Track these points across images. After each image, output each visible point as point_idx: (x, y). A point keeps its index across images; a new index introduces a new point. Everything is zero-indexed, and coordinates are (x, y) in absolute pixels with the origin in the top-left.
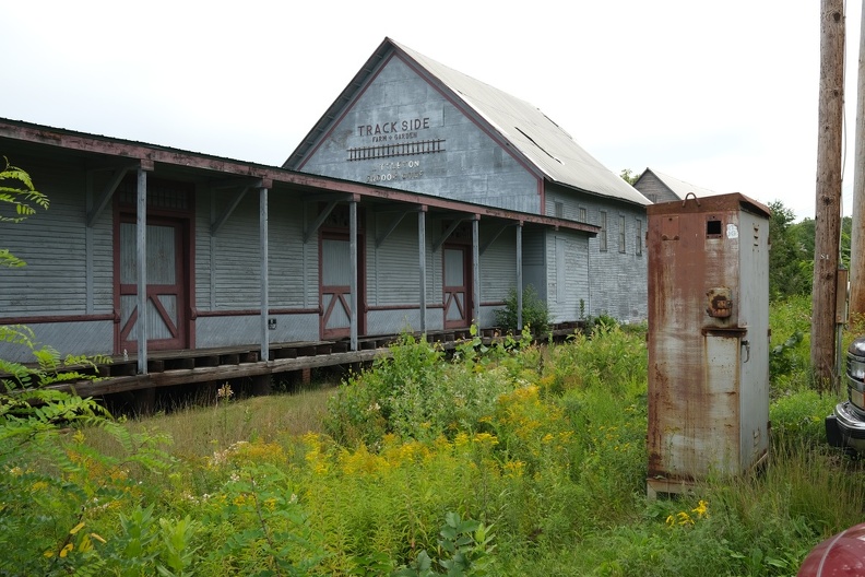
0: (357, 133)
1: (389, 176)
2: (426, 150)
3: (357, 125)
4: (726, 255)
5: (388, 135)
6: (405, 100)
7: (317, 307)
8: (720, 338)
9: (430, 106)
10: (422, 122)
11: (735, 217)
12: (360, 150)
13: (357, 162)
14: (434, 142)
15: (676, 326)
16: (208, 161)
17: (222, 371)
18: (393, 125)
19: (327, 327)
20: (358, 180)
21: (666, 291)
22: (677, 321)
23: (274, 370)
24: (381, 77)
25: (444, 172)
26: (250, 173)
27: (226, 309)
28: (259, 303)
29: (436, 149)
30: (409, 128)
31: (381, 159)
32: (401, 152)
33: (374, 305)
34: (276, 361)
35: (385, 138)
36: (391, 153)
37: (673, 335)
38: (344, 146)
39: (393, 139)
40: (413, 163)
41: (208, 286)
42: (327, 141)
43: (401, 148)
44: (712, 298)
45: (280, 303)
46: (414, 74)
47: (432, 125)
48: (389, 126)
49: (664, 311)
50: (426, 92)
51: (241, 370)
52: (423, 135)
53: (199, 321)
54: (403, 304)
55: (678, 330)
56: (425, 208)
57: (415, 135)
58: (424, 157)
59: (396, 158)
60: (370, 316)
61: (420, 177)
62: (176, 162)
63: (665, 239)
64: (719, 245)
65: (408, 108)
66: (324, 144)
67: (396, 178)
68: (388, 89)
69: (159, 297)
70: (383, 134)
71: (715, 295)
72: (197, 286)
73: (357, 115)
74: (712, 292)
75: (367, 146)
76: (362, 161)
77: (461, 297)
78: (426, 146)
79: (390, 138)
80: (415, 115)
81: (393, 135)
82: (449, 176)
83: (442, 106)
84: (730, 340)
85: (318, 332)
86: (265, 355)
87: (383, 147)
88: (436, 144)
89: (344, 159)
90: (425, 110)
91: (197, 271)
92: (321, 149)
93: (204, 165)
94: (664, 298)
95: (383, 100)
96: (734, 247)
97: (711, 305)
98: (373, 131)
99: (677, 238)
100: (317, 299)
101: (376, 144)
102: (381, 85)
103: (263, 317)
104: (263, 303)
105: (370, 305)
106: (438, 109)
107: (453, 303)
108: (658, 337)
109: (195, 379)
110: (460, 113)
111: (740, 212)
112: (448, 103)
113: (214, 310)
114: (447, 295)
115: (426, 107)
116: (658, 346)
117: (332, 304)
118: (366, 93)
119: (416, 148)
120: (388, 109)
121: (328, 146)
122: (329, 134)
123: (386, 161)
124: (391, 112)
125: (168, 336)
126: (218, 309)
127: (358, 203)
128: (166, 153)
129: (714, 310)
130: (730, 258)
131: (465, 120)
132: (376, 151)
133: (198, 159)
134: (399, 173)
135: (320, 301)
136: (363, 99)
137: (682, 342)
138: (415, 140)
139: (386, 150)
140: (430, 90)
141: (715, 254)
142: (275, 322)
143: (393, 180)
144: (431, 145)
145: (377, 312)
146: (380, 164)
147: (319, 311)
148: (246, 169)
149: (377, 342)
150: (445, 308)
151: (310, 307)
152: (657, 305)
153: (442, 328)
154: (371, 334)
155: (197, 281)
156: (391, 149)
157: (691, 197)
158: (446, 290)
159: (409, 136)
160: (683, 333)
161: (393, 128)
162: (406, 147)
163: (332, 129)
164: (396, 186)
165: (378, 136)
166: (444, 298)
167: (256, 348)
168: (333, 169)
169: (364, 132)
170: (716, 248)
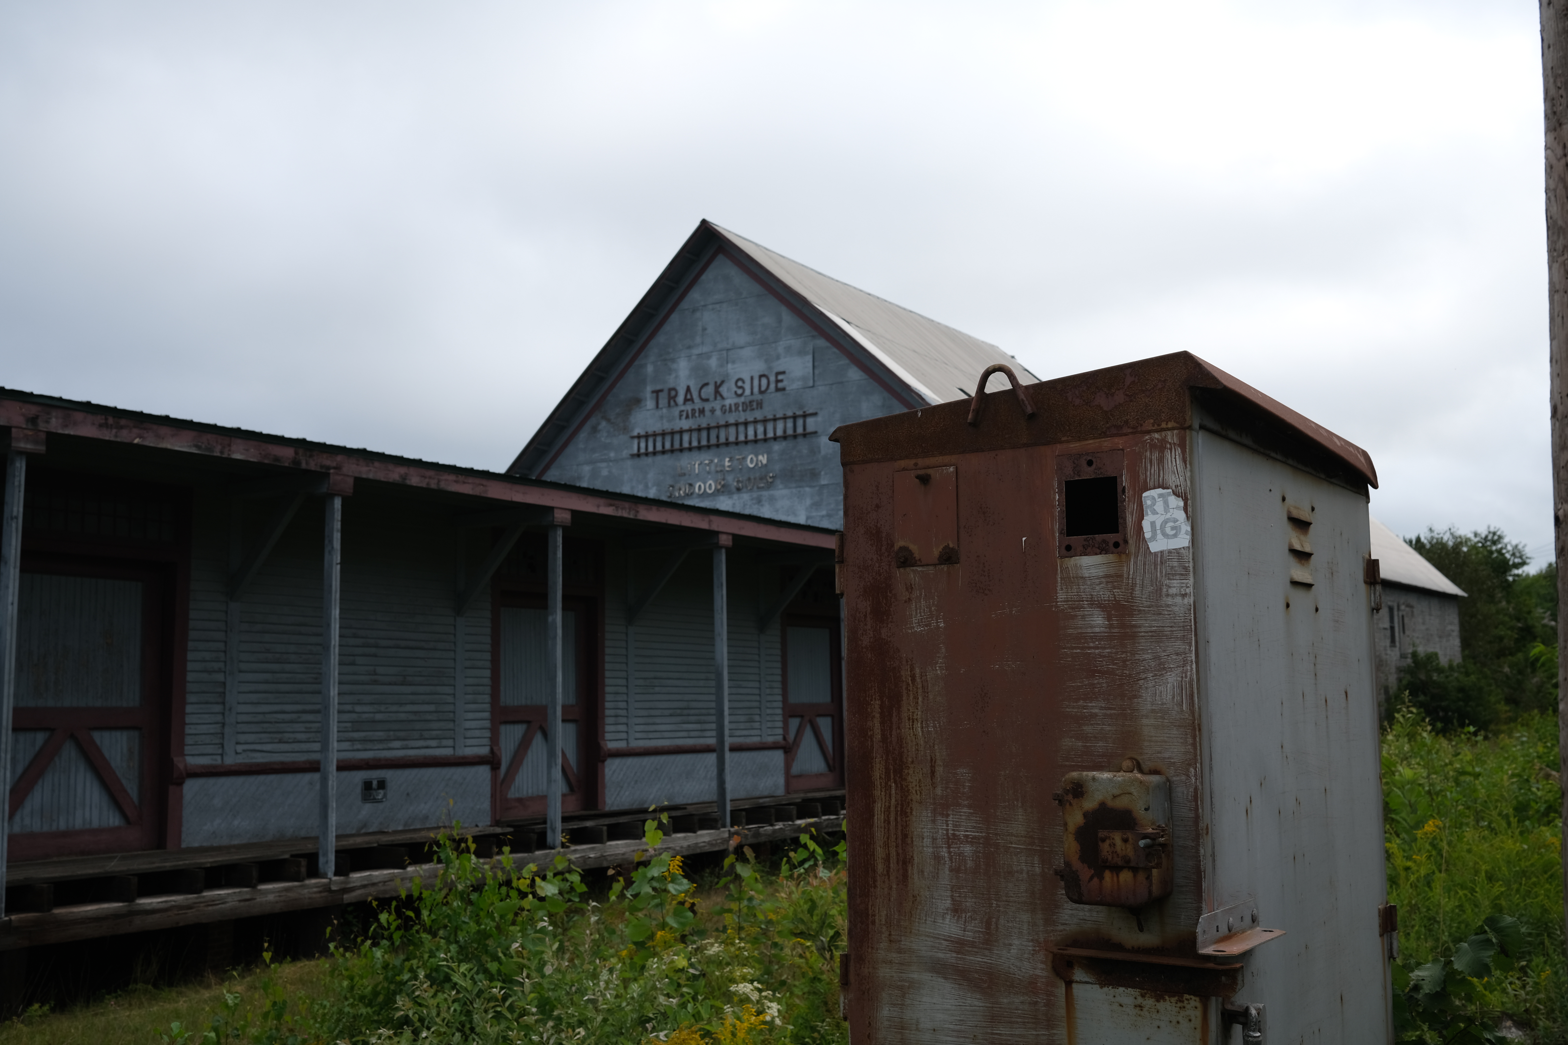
0: (650, 404)
1: (711, 485)
2: (780, 432)
3: (649, 389)
4: (1145, 624)
5: (708, 407)
6: (740, 337)
7: (484, 751)
8: (1126, 996)
9: (788, 349)
10: (772, 379)
11: (1173, 460)
12: (655, 435)
13: (650, 460)
14: (795, 418)
15: (950, 927)
16: (189, 435)
17: (212, 902)
18: (717, 387)
19: (512, 794)
20: (652, 493)
21: (915, 776)
22: (957, 910)
23: (348, 898)
24: (695, 295)
25: (814, 475)
26: (296, 462)
27: (260, 758)
28: (316, 746)
29: (800, 430)
30: (748, 392)
31: (695, 453)
32: (732, 439)
33: (622, 745)
34: (357, 876)
35: (702, 411)
36: (713, 441)
37: (939, 968)
38: (626, 429)
39: (718, 413)
40: (757, 459)
41: (218, 708)
42: (593, 421)
43: (732, 430)
44: (1076, 819)
45: (397, 744)
46: (757, 288)
47: (792, 385)
48: (709, 391)
49: (905, 862)
50: (780, 321)
51: (260, 899)
52: (774, 405)
53: (191, 787)
54: (690, 742)
55: (959, 945)
56: (725, 540)
57: (760, 405)
58: (777, 447)
59: (724, 450)
60: (613, 770)
61: (770, 486)
62: (107, 435)
63: (906, 560)
64: (1114, 579)
65: (747, 352)
66: (587, 427)
67: (723, 490)
68: (707, 318)
69: (97, 736)
70: (698, 404)
71: (1090, 804)
72: (189, 709)
73: (650, 369)
74: (1078, 790)
75: (667, 426)
76: (659, 458)
77: (825, 725)
78: (780, 426)
79: (713, 411)
80: (759, 367)
81: (717, 405)
82: (824, 481)
83: (810, 348)
84: (1168, 1006)
85: (486, 805)
86: (328, 863)
87: (699, 430)
88: (800, 422)
89: (625, 453)
90: (778, 357)
91: (190, 677)
92: (583, 435)
93: (180, 444)
94: (904, 810)
95: (698, 340)
96: (1175, 587)
97: (1071, 846)
98: (680, 399)
99: (949, 557)
100: (488, 734)
101: (685, 424)
102: (694, 311)
103: (324, 780)
104: (325, 747)
105: (611, 745)
106: (801, 353)
107: (808, 739)
108: (885, 972)
109: (138, 924)
110: (845, 361)
111: (1201, 441)
112: (821, 342)
113: (230, 760)
114: (794, 723)
115: (781, 350)
116: (886, 1012)
117: (524, 745)
118: (667, 327)
119: (760, 429)
120: (708, 356)
121: (595, 430)
122: (598, 406)
123: (705, 457)
124: (713, 362)
125: (113, 820)
126: (241, 759)
127: (565, 529)
128: (79, 416)
129: (1085, 872)
130: (1158, 636)
131: (854, 374)
132: (686, 437)
133: (164, 430)
134: (730, 478)
135: (494, 740)
136: (661, 338)
137: (975, 1002)
138: (758, 415)
139: (704, 434)
140: (788, 318)
141: (1098, 621)
142: (382, 784)
143: (718, 492)
144: (790, 424)
145: (630, 761)
146: (695, 463)
147: (492, 761)
148: (288, 453)
149: (609, 826)
150: (788, 749)
151: (469, 752)
152: (879, 835)
153: (781, 791)
154: (615, 808)
155: (191, 698)
156: (713, 434)
157: (998, 384)
158: (790, 712)
159: (749, 406)
160: (976, 960)
161: (717, 392)
162: (741, 429)
163: (604, 397)
164: (725, 504)
165: (689, 407)
166: (786, 727)
167: (309, 847)
168: (605, 473)
169: (663, 401)
170: (1103, 593)
